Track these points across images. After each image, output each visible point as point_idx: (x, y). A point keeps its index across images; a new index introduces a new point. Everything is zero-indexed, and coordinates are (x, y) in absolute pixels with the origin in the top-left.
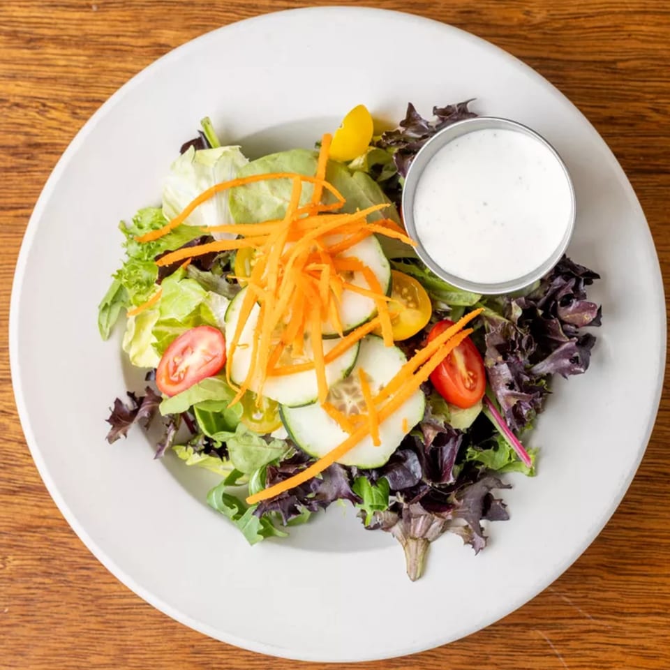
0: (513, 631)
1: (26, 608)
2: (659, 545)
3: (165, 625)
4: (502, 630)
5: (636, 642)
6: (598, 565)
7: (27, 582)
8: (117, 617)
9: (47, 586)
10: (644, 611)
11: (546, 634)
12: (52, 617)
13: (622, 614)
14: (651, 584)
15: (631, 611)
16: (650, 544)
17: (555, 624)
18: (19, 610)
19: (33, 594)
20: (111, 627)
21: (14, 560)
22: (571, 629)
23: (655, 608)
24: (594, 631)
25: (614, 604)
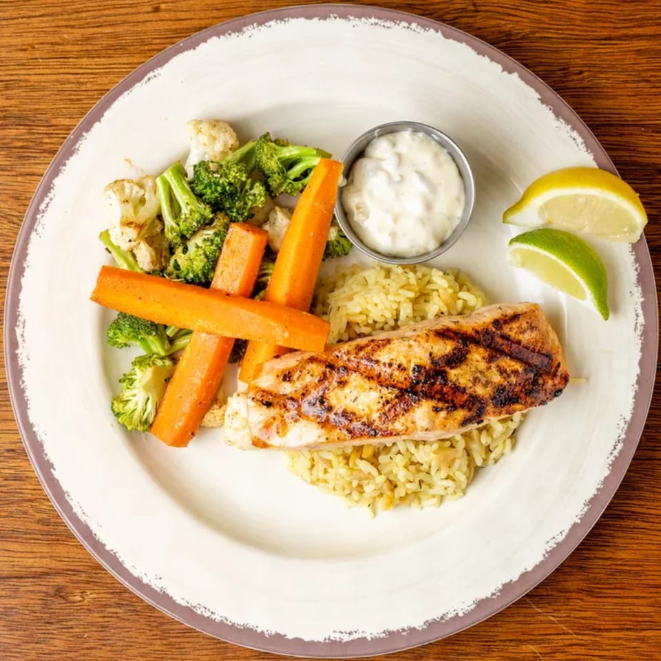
0: (509, 646)
1: (102, 634)
2: (629, 571)
3: (218, 645)
4: (499, 645)
5: (611, 653)
6: (579, 589)
7: (102, 612)
8: (178, 640)
9: (119, 615)
10: (617, 627)
11: (536, 648)
12: (124, 641)
13: (600, 630)
14: (623, 604)
15: (607, 627)
16: (621, 571)
17: (543, 640)
18: (96, 635)
19: (108, 622)
20: (173, 648)
21: (91, 594)
22: (557, 643)
23: (626, 624)
24: (576, 645)
25: (593, 622)
